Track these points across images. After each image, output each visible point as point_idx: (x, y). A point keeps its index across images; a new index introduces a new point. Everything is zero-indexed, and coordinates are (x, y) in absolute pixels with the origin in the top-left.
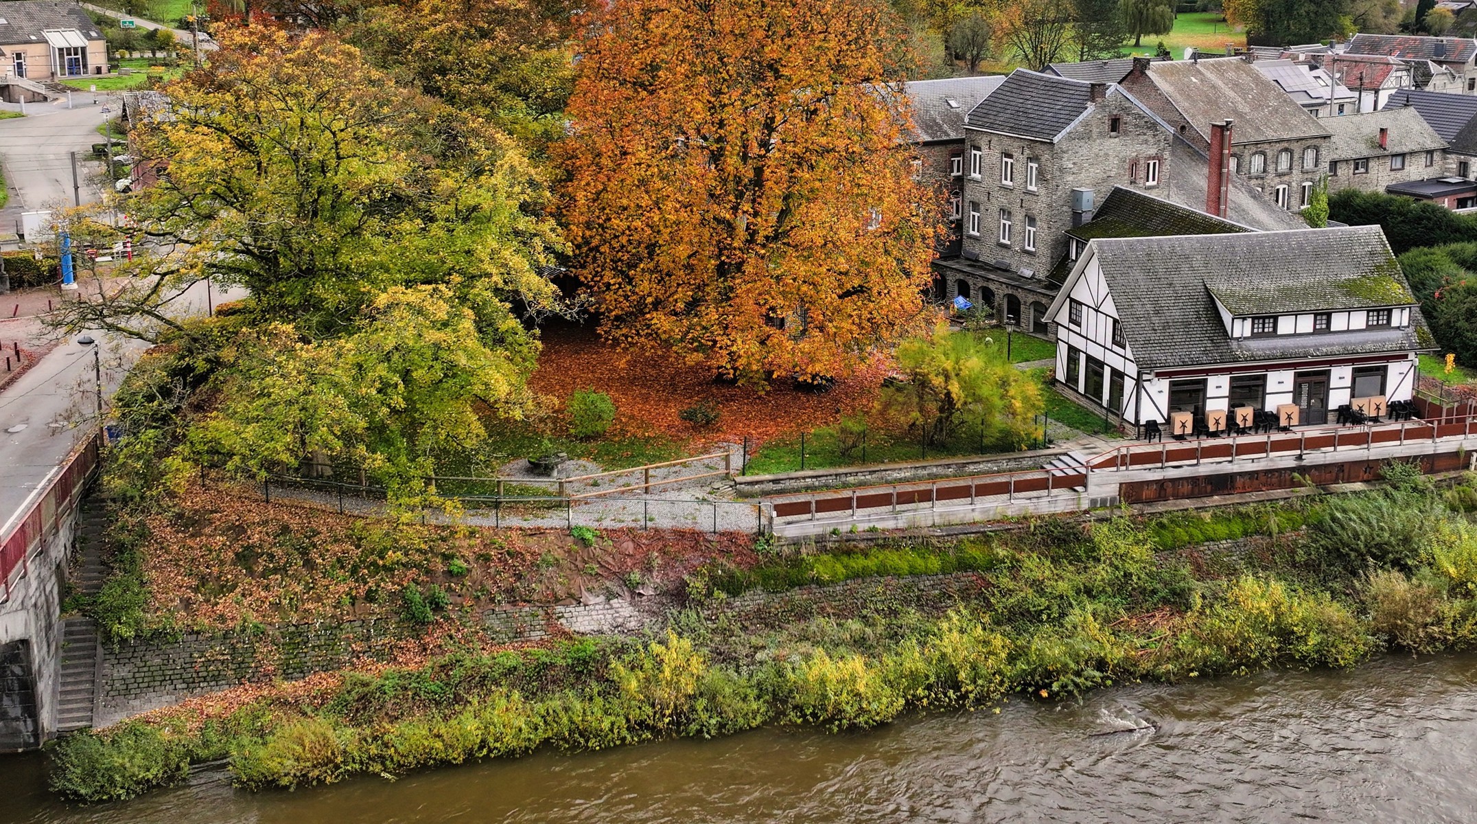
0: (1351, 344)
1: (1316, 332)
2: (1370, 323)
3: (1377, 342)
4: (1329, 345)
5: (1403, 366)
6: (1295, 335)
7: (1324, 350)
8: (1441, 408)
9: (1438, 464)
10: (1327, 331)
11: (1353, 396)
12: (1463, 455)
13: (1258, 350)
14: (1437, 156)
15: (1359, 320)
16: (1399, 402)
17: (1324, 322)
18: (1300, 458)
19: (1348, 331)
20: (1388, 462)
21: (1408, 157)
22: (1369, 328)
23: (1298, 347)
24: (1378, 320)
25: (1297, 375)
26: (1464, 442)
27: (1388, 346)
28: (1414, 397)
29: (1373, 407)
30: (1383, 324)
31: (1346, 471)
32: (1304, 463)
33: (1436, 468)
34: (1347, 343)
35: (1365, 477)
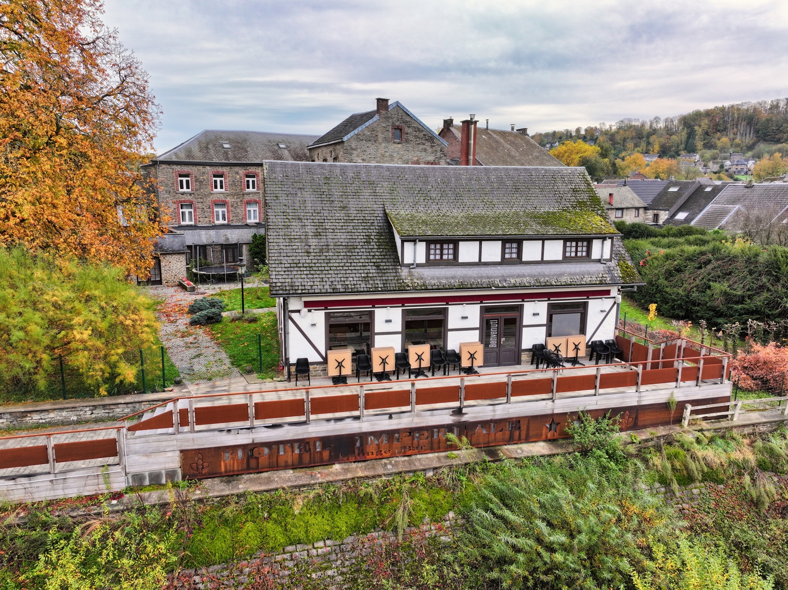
0: (544, 276)
1: (504, 262)
2: (568, 254)
3: (575, 274)
4: (519, 276)
5: (605, 304)
6: (480, 264)
7: (513, 281)
8: (647, 349)
9: (643, 418)
10: (519, 260)
11: (549, 334)
12: (674, 407)
13: (433, 278)
14: (641, 211)
15: (555, 250)
16: (601, 342)
17: (514, 250)
18: (458, 411)
19: (542, 262)
20: (578, 416)
21: (625, 211)
22: (566, 260)
23: (481, 277)
24: (576, 252)
25: (484, 310)
26: (676, 391)
27: (587, 279)
28: (617, 337)
29: (571, 347)
30: (582, 256)
31: (524, 428)
32: (465, 418)
33: (640, 423)
34: (540, 275)
35: (550, 435)
